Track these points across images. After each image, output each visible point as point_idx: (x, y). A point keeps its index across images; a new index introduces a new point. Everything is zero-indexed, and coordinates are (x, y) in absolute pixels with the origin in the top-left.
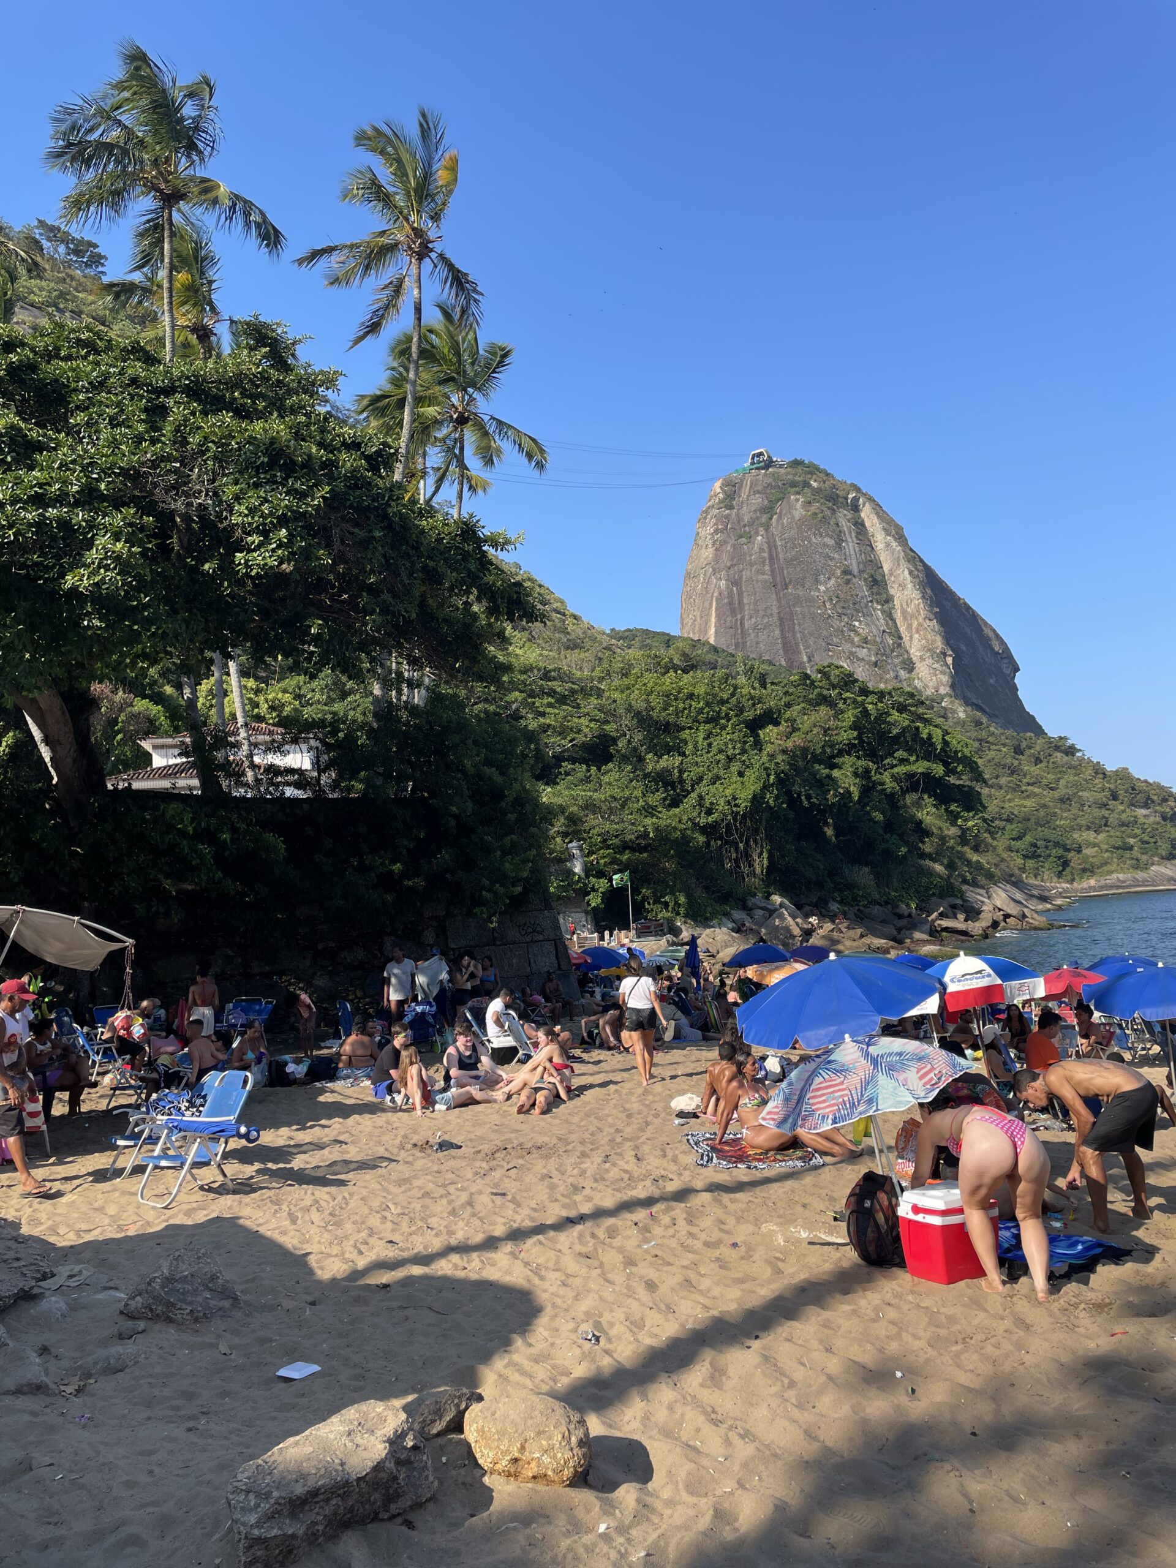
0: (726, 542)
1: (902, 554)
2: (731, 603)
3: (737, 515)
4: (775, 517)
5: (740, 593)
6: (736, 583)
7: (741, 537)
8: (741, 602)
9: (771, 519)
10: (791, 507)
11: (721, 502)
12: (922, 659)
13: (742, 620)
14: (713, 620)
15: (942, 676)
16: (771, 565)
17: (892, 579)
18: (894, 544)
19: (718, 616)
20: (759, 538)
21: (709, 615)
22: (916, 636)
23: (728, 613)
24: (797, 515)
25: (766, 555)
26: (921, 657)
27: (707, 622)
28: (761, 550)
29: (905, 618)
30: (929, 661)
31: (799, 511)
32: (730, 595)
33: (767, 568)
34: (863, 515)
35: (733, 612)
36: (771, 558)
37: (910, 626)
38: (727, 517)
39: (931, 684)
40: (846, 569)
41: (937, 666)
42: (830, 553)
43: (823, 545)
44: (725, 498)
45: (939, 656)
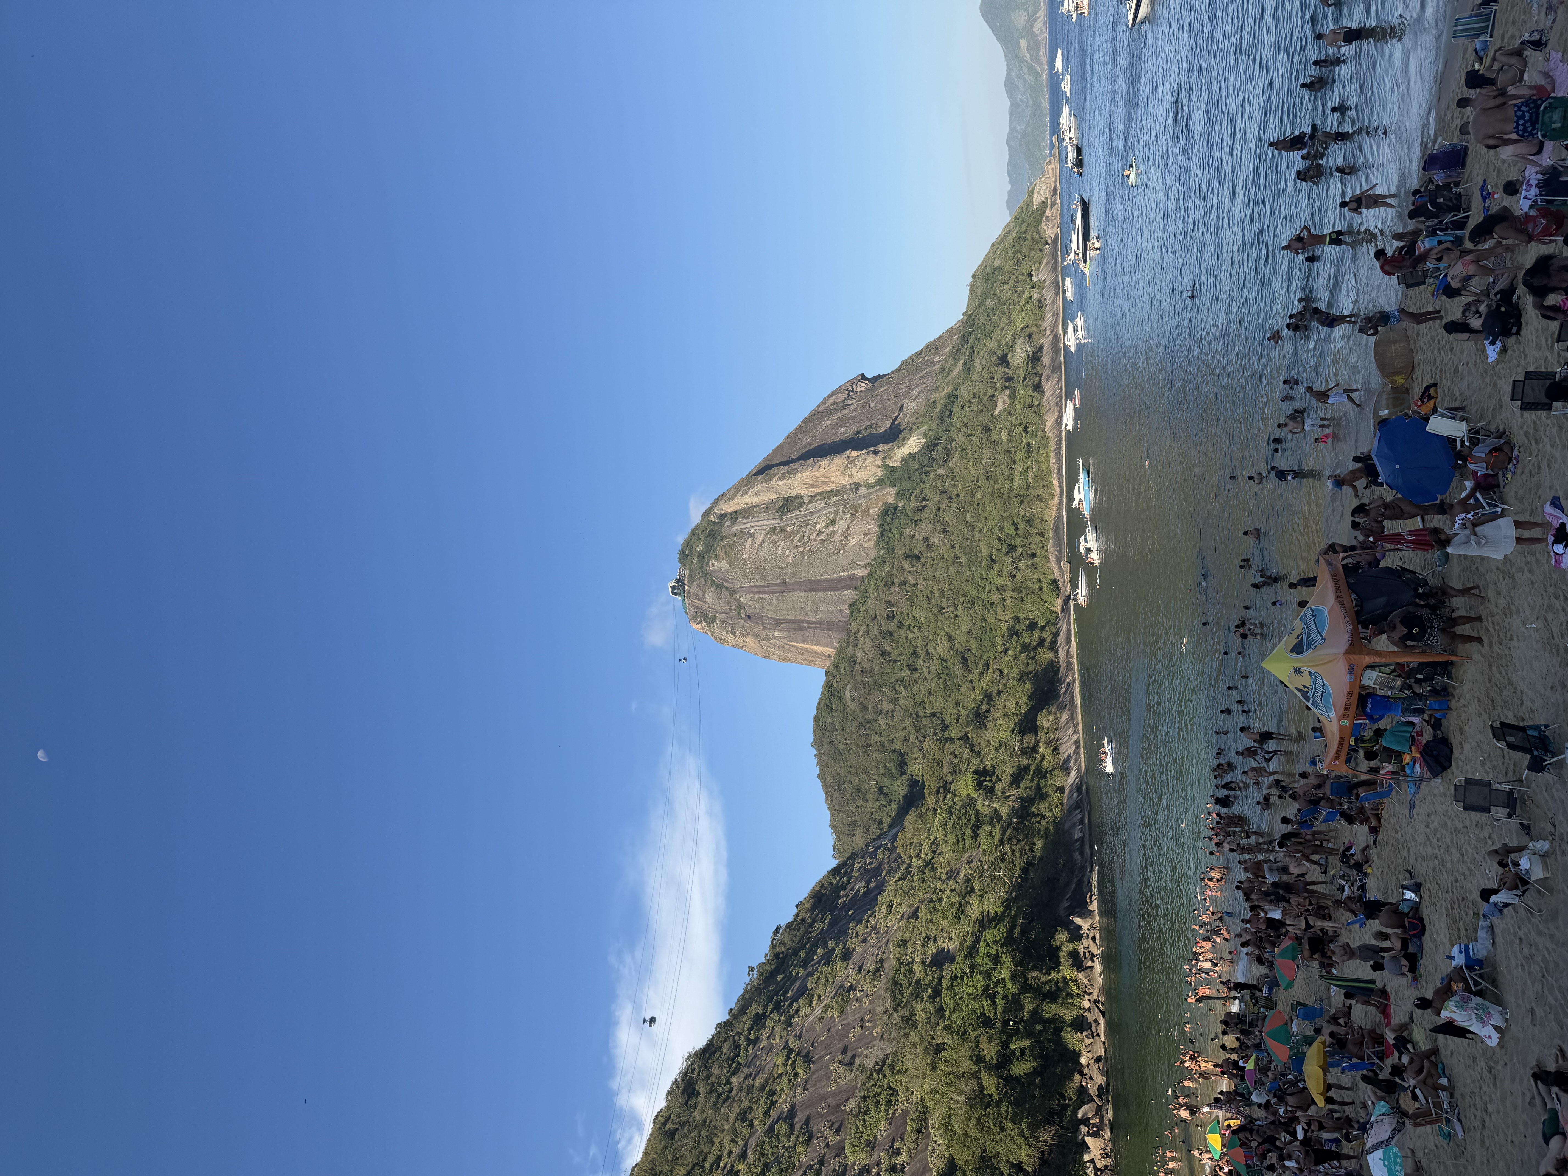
0: (742, 627)
1: (764, 485)
2: (795, 629)
3: (721, 613)
4: (725, 584)
5: (787, 621)
6: (778, 623)
7: (739, 614)
8: (794, 621)
9: (726, 588)
10: (720, 570)
11: (709, 625)
12: (851, 476)
13: (808, 622)
14: (807, 646)
15: (867, 462)
16: (765, 593)
17: (783, 493)
18: (755, 489)
19: (803, 642)
20: (742, 600)
21: (802, 649)
22: (832, 479)
23: (802, 632)
24: (727, 567)
25: (756, 596)
27: (812, 652)
28: (752, 599)
29: (817, 486)
30: (854, 470)
31: (723, 565)
32: (788, 630)
33: (767, 596)
34: (729, 511)
35: (801, 629)
36: (760, 592)
37: (823, 483)
38: (722, 622)
39: (873, 471)
40: (773, 530)
41: (859, 465)
42: (758, 543)
43: (752, 547)
44: (706, 622)
45: (850, 463)
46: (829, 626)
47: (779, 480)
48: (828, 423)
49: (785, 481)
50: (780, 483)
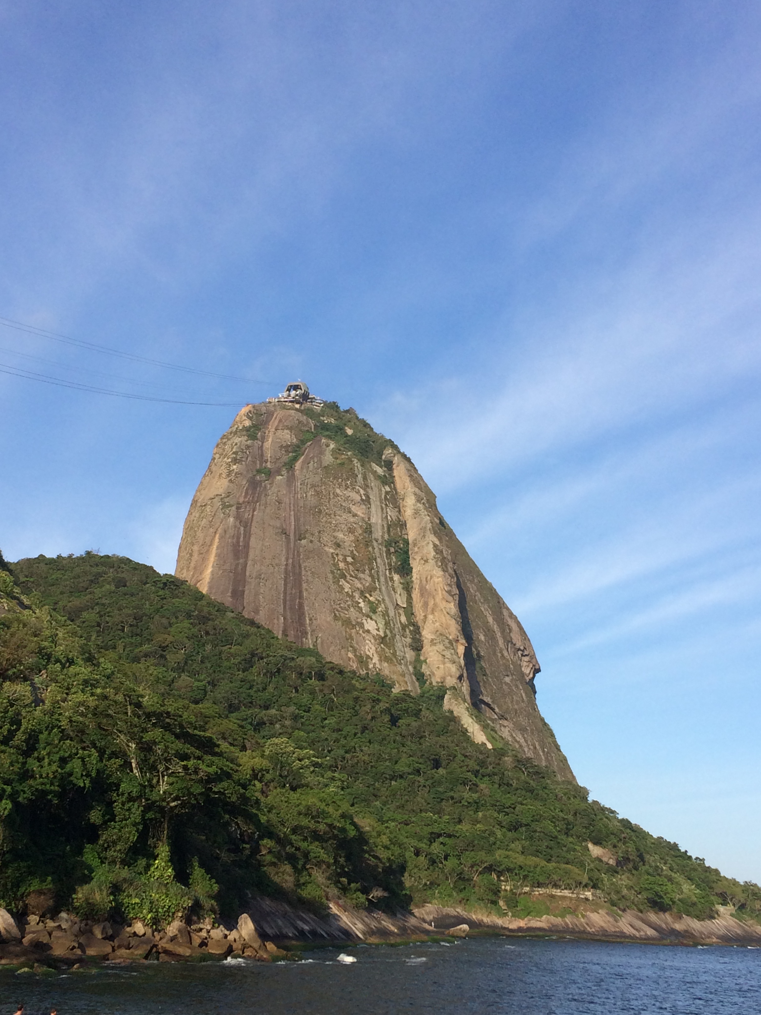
0: (242, 475)
1: (429, 526)
2: (235, 544)
3: (261, 448)
4: (301, 458)
5: (248, 535)
6: (245, 523)
7: (259, 471)
8: (247, 546)
9: (296, 459)
10: (320, 451)
11: (245, 429)
12: (432, 642)
13: (245, 565)
14: (212, 559)
15: (449, 665)
16: (288, 510)
17: (416, 549)
18: (423, 512)
19: (218, 555)
20: (279, 478)
21: (208, 552)
22: (430, 617)
23: (231, 555)
24: (325, 462)
25: (283, 498)
26: (432, 640)
27: (204, 560)
28: (280, 491)
29: (422, 595)
30: (440, 647)
31: (328, 458)
32: (236, 536)
33: (282, 513)
34: (395, 473)
35: (236, 554)
36: (289, 502)
37: (426, 604)
38: (248, 447)
39: (438, 673)
40: (368, 529)
41: (448, 654)
42: (354, 509)
43: (347, 499)
44: (250, 427)
45: (450, 642)
46: (238, 594)
47: (435, 546)
48: (490, 620)
49: (433, 553)
50: (431, 546)
